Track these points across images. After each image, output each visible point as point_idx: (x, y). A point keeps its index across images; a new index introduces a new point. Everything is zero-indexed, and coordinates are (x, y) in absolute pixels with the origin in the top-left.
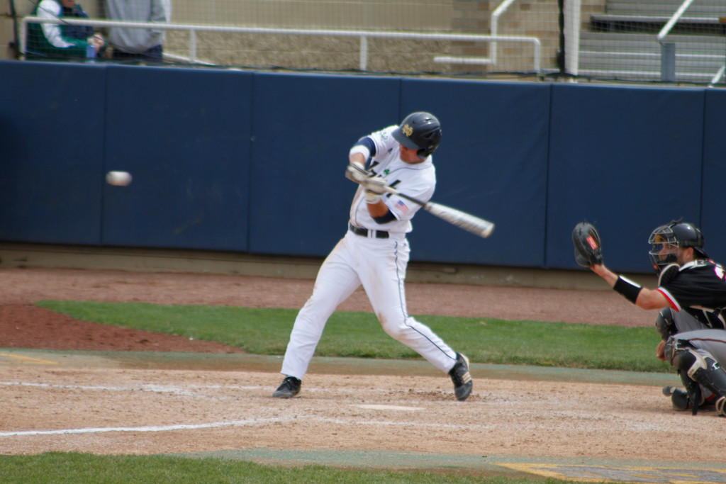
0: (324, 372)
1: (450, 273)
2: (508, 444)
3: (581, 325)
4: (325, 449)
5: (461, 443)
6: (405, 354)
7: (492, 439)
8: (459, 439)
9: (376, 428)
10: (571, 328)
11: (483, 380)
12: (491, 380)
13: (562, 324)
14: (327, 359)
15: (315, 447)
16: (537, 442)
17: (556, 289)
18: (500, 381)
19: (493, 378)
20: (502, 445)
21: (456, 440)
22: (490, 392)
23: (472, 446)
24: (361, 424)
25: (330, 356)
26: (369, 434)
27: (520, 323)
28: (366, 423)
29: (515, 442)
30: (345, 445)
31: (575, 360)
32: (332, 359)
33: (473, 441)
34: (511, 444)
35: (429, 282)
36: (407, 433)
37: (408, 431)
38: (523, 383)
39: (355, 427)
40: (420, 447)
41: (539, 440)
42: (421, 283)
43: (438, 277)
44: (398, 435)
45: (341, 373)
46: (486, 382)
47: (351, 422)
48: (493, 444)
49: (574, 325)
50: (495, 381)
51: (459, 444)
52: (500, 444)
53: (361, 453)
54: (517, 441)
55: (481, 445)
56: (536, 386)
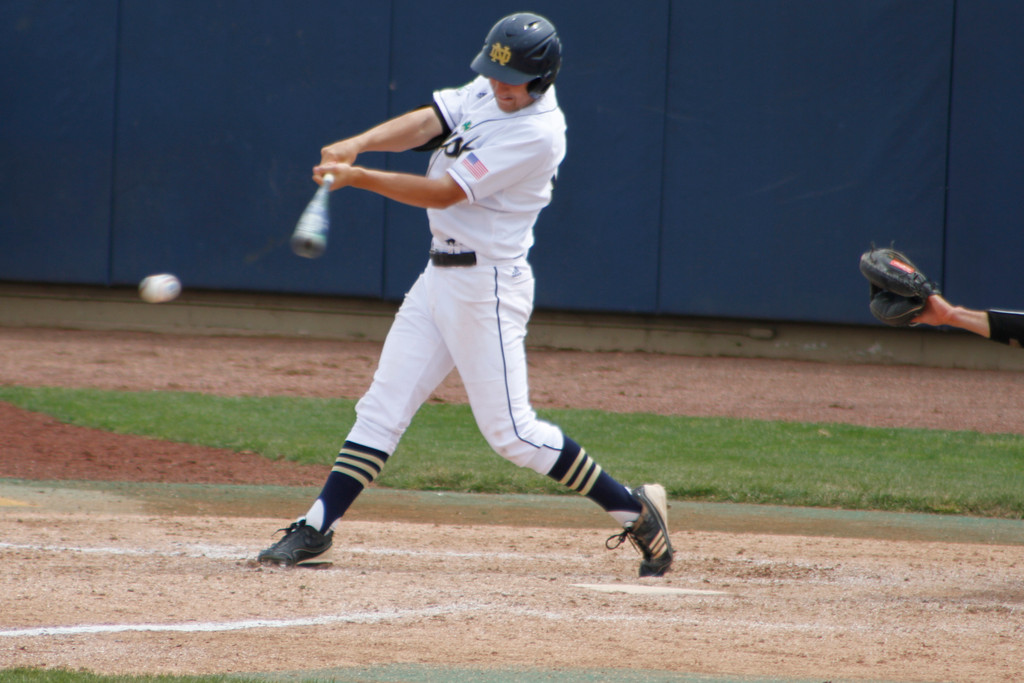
0: (525, 524)
1: (762, 339)
2: (872, 660)
3: (1011, 436)
4: (526, 666)
5: (783, 657)
6: (677, 490)
7: (841, 650)
8: (779, 649)
9: (623, 629)
10: (991, 442)
11: (825, 540)
12: (839, 540)
13: (975, 434)
14: (531, 498)
15: (509, 662)
16: (927, 655)
17: (964, 369)
18: (856, 541)
19: (844, 536)
20: (860, 662)
21: (773, 652)
22: (838, 561)
23: (804, 662)
24: (594, 621)
25: (536, 493)
26: (610, 639)
27: (896, 432)
28: (604, 618)
29: (886, 656)
30: (565, 658)
31: (999, 503)
32: (540, 498)
33: (806, 653)
34: (877, 659)
35: (723, 356)
36: (681, 638)
37: (682, 633)
38: (901, 544)
39: (582, 625)
40: (705, 664)
41: (929, 652)
42: (709, 356)
43: (739, 345)
44: (664, 642)
45: (556, 525)
46: (829, 543)
47: (575, 617)
48: (843, 660)
49: (996, 437)
50: (848, 541)
51: (780, 658)
52: (857, 659)
53: (595, 674)
54: (889, 654)
55: (821, 661)
56: (924, 551)
